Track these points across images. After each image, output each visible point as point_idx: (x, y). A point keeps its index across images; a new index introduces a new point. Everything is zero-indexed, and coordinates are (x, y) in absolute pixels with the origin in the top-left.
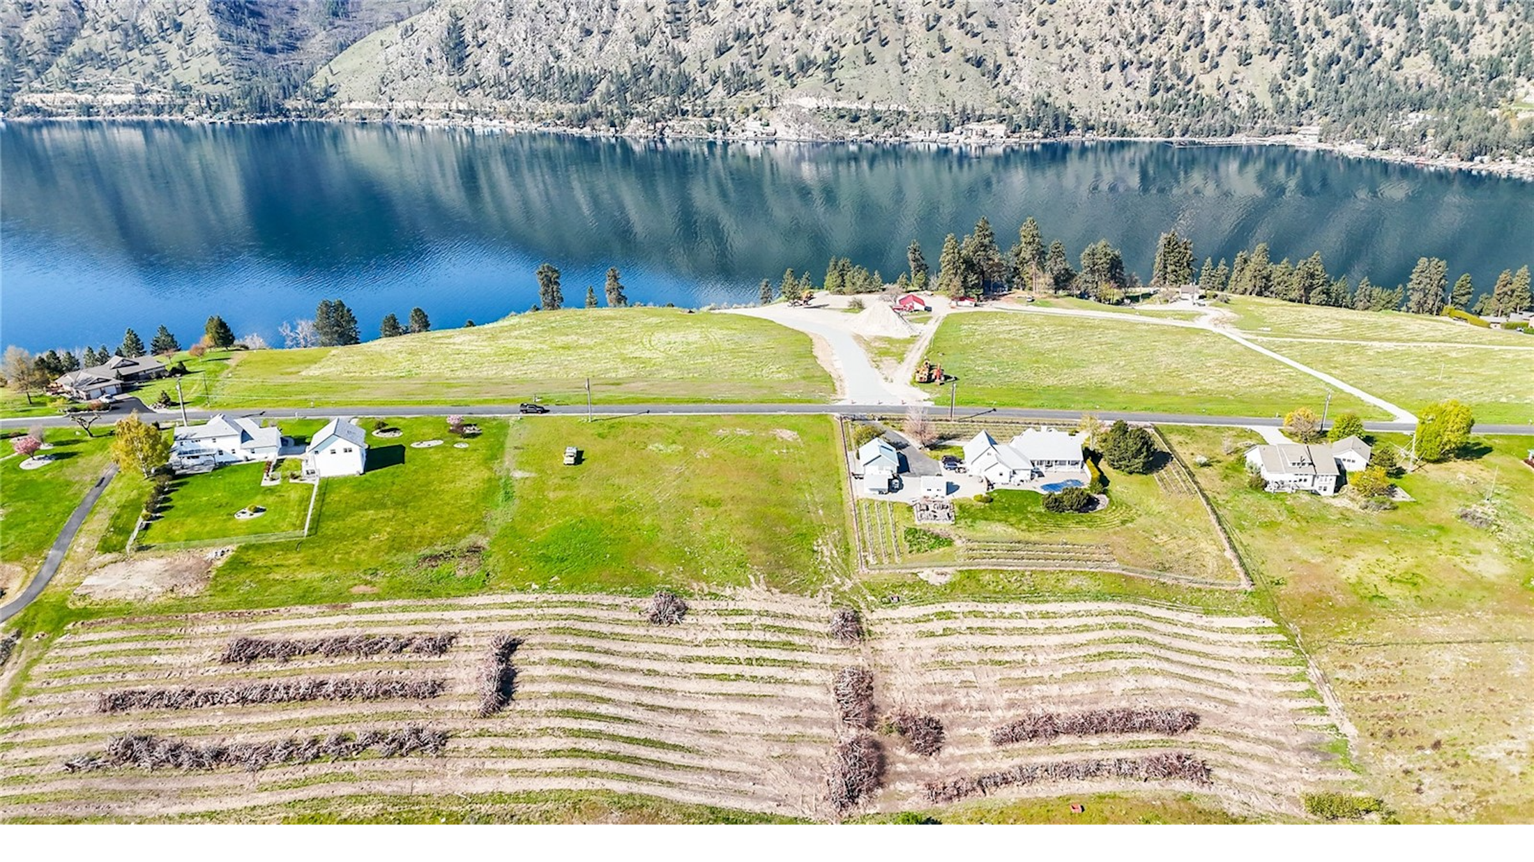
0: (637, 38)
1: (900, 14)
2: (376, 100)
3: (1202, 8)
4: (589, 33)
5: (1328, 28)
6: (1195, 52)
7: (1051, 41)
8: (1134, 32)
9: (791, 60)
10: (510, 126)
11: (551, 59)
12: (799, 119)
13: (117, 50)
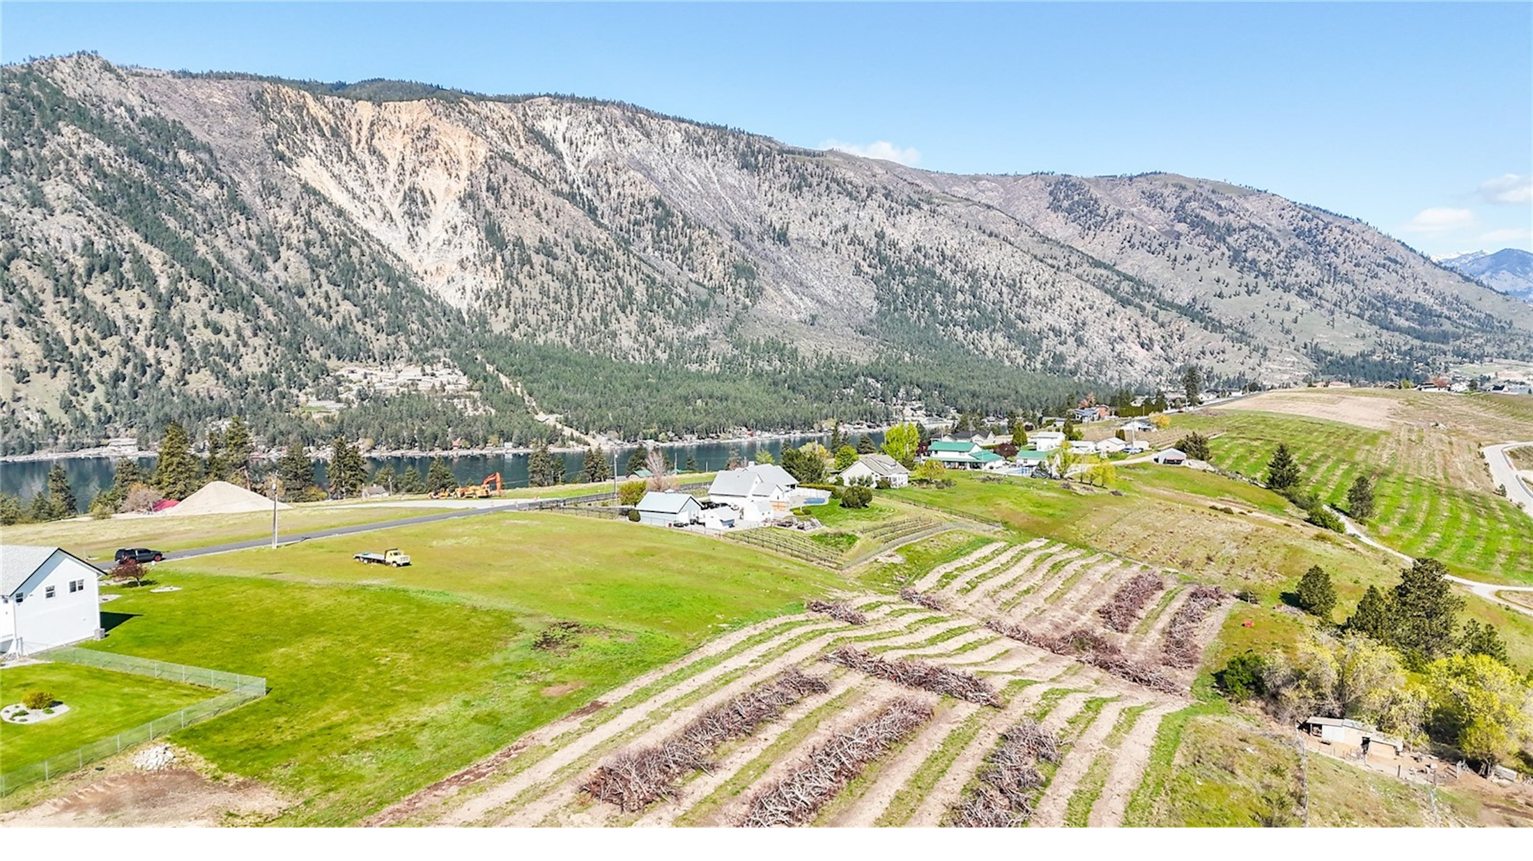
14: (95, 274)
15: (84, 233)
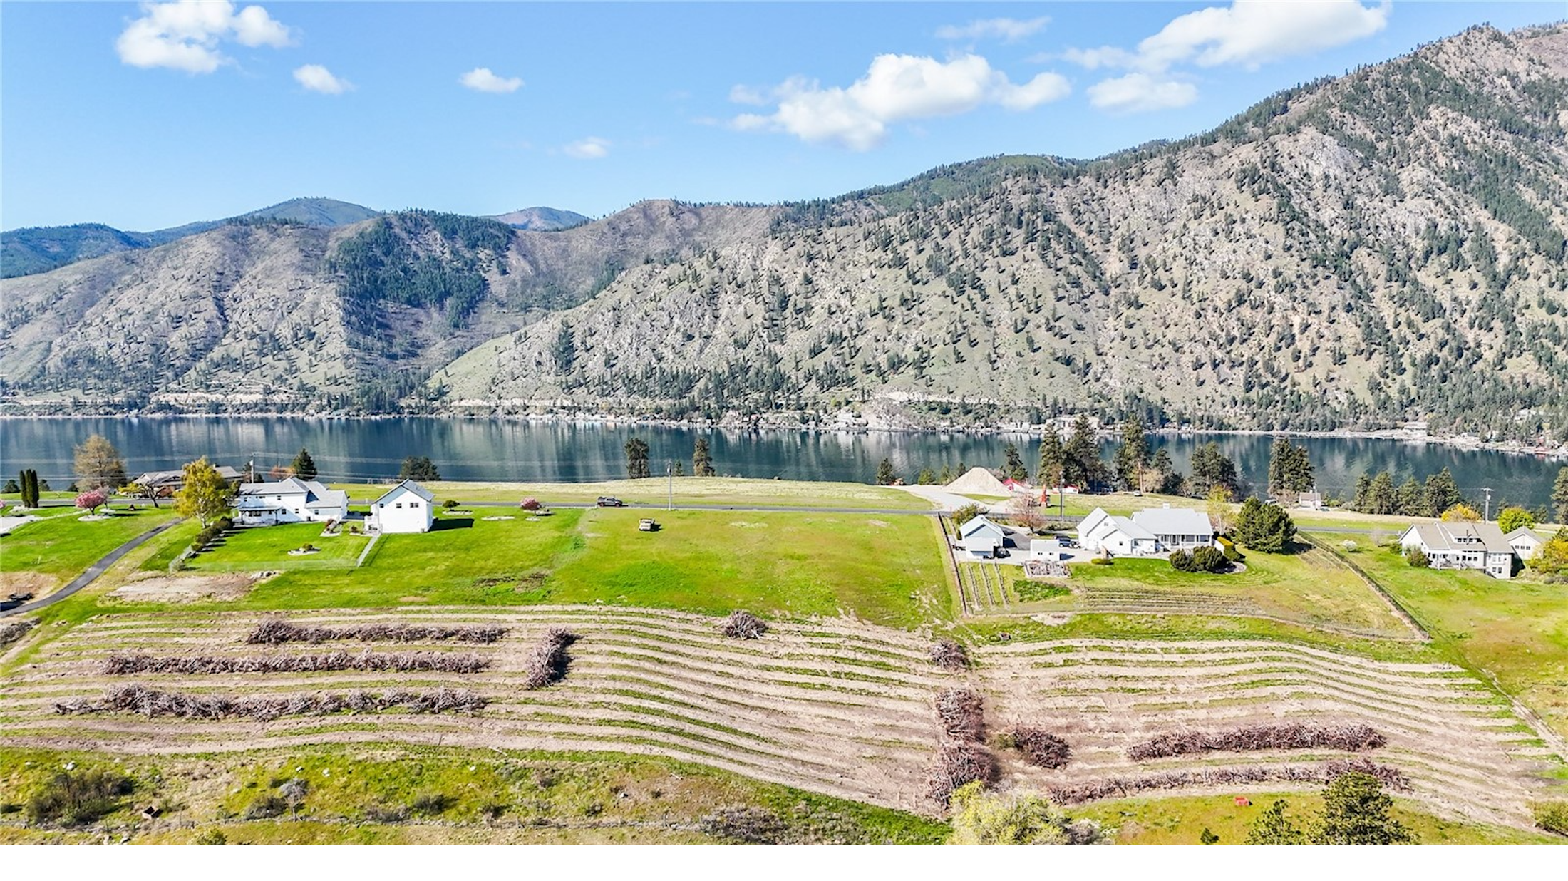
0: (735, 341)
1: (988, 319)
2: (486, 398)
3: (1290, 312)
4: (690, 338)
5: (1423, 331)
6: (1286, 353)
7: (1140, 341)
8: (1224, 334)
9: (883, 360)
10: (611, 421)
11: (654, 360)
12: (890, 410)
13: (253, 357)
14: (1433, 256)
15: (1430, 215)
